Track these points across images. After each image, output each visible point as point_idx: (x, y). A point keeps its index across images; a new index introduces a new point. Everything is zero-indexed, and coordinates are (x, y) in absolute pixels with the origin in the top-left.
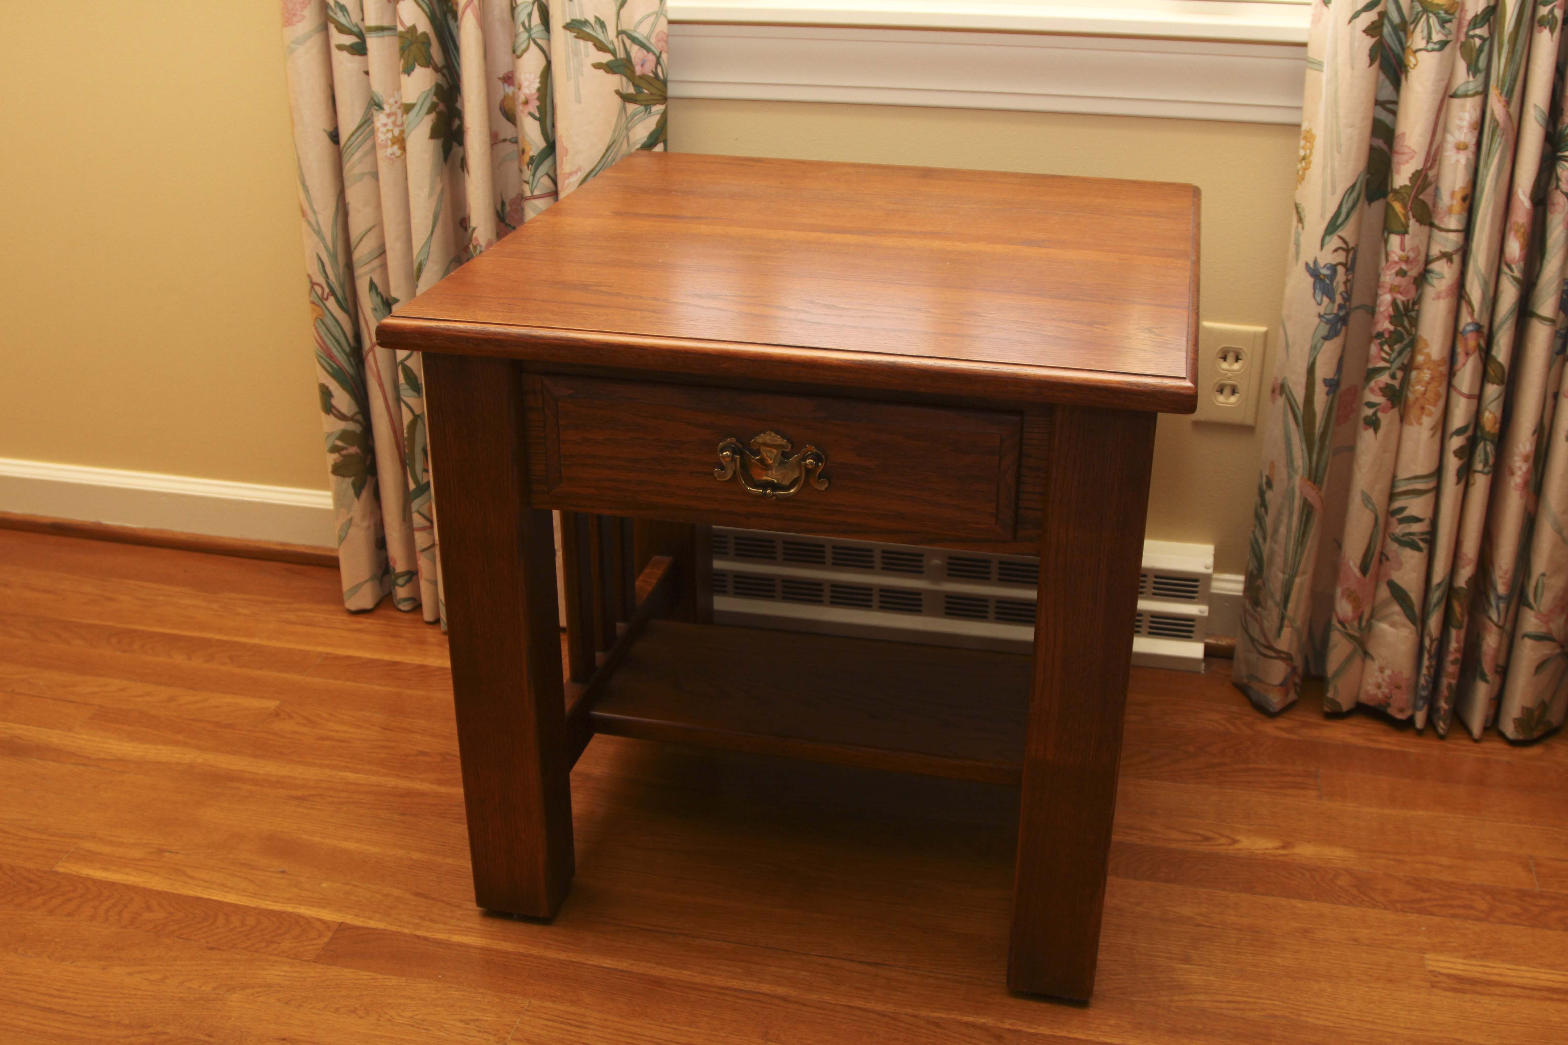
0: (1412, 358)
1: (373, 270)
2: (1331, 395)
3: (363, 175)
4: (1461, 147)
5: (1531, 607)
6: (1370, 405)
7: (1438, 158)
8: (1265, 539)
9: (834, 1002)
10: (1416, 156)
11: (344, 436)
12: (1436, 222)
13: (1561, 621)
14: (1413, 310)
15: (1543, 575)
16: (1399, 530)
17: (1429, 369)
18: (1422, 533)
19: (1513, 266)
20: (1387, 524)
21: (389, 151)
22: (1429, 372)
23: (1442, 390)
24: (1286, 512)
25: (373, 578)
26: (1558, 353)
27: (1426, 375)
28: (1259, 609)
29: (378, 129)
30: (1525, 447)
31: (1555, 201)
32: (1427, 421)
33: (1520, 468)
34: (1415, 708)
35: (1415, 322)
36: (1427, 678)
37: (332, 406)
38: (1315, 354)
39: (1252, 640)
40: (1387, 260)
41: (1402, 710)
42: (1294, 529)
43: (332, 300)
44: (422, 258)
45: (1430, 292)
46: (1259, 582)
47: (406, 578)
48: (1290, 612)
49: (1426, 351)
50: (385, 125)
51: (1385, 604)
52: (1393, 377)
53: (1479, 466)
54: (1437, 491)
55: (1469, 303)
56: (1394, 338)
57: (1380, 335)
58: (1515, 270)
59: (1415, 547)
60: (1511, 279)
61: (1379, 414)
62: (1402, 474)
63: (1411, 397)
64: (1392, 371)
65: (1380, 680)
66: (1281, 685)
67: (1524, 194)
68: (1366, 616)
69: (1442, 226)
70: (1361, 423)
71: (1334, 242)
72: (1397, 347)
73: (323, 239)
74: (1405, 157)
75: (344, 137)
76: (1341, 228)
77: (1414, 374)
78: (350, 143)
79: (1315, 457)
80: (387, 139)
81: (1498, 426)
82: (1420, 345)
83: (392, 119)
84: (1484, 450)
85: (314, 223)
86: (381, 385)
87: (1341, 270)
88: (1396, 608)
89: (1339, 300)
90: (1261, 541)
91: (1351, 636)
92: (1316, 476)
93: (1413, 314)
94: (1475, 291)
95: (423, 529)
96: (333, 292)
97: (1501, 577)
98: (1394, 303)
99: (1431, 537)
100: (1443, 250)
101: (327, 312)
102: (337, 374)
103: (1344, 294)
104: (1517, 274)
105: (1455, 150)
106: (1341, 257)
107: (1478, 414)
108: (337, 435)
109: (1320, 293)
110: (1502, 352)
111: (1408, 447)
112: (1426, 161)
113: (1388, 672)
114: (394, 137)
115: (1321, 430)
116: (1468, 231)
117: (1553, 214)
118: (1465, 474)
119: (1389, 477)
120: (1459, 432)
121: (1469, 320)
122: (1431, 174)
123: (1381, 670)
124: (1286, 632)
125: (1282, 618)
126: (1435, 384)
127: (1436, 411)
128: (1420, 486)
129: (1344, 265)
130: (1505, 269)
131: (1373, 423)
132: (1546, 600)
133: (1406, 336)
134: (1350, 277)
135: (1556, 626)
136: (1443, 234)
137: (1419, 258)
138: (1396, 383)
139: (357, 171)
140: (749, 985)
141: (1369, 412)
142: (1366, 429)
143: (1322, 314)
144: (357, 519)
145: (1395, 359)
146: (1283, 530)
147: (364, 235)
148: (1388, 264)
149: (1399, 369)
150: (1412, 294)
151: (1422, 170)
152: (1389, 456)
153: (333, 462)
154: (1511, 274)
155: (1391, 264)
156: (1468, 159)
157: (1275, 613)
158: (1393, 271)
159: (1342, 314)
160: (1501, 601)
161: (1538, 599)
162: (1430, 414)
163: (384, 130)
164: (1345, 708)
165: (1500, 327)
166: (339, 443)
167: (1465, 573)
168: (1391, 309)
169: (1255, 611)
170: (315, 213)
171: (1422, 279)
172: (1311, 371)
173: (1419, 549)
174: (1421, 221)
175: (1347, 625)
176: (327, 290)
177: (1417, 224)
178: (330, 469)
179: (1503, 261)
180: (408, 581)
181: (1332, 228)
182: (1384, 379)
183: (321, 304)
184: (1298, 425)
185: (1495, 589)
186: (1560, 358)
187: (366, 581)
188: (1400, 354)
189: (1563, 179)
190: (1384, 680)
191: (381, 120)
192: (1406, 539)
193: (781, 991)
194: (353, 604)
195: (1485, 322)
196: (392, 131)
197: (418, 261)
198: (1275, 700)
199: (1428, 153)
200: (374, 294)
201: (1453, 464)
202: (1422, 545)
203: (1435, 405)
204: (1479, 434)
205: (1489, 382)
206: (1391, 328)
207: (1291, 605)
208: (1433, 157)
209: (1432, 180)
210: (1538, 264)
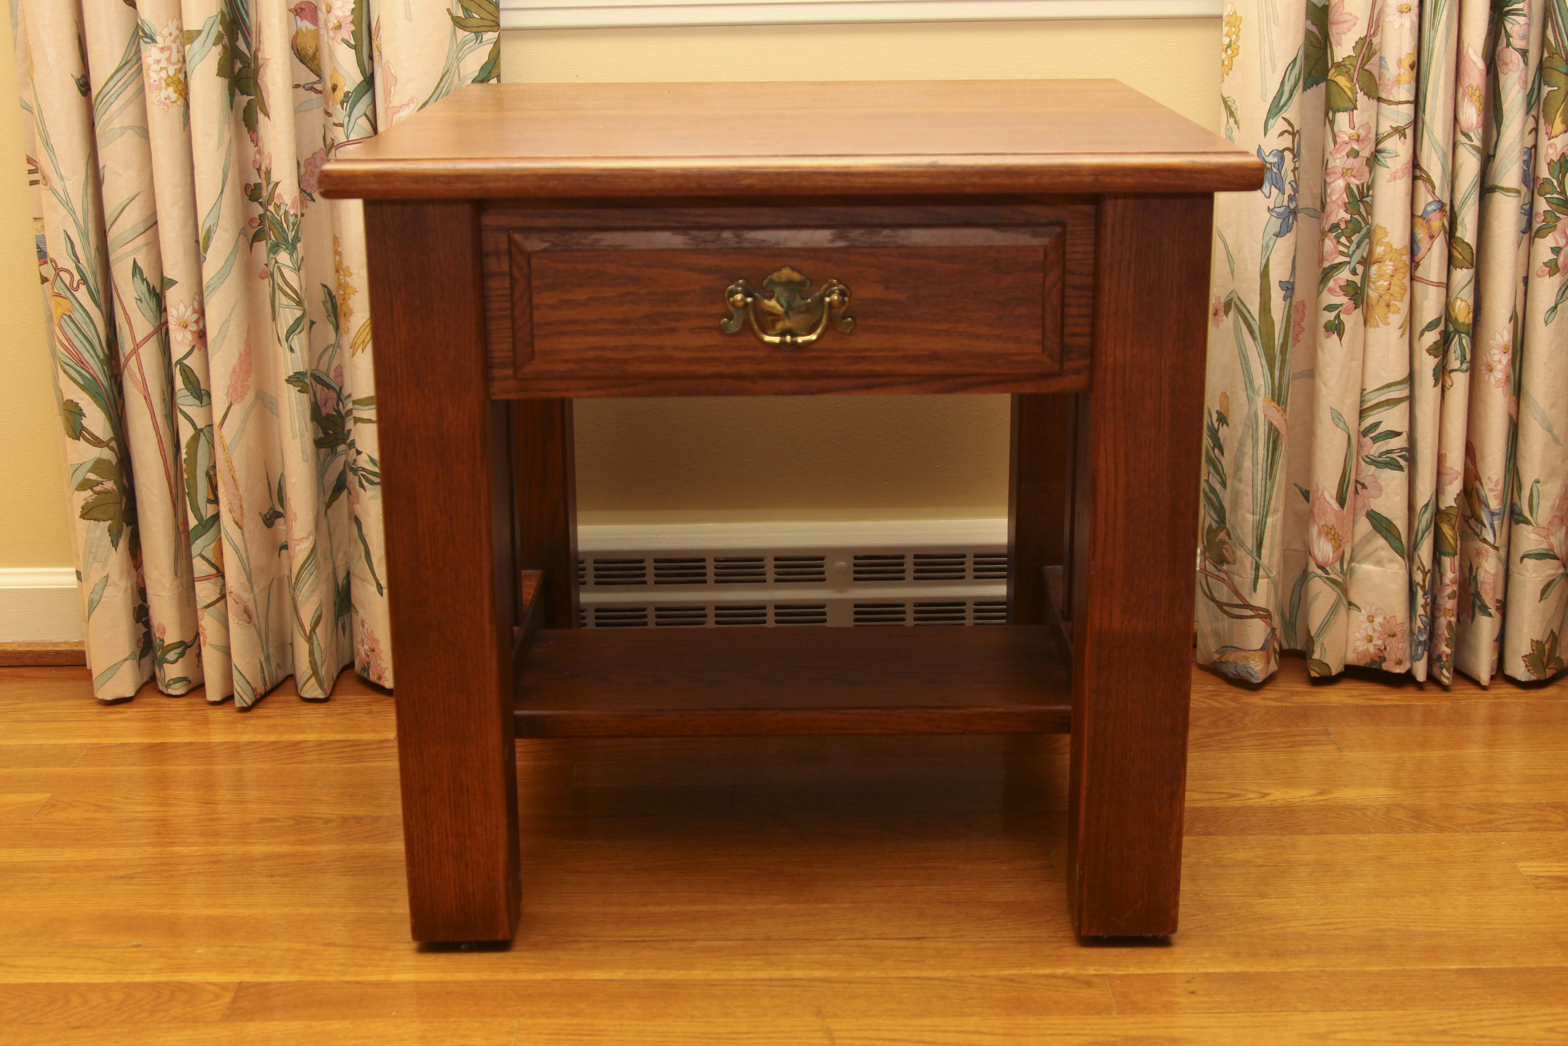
0: (1371, 252)
1: (137, 250)
2: (1288, 300)
3: (124, 129)
4: (1403, 10)
5: (1527, 522)
6: (1330, 308)
7: (1380, 24)
8: (1224, 484)
9: (884, 976)
10: (1359, 22)
11: (98, 466)
12: (1383, 95)
13: (1561, 534)
14: (1368, 196)
15: (1537, 482)
16: (1375, 450)
17: (1390, 260)
18: (1402, 449)
19: (1471, 134)
20: (1360, 445)
21: (164, 94)
22: (1391, 263)
23: (1407, 281)
24: (1249, 442)
25: (132, 656)
26: (1523, 232)
27: (1388, 267)
28: (1225, 567)
29: (149, 67)
30: (1502, 337)
31: (1508, 60)
32: (1397, 319)
33: (1500, 361)
34: (1414, 658)
35: (1370, 209)
36: (1424, 619)
37: (83, 428)
38: (1268, 254)
39: (1220, 605)
40: (1335, 142)
41: (1399, 662)
42: (1260, 461)
43: (83, 288)
44: (211, 223)
45: (1383, 174)
46: (1222, 535)
47: (178, 651)
48: (1264, 560)
49: (1385, 240)
50: (159, 61)
51: (1367, 540)
52: (1354, 272)
53: (1455, 364)
54: (1411, 398)
55: (1429, 180)
56: (1353, 227)
57: (1336, 226)
58: (1474, 138)
59: (1394, 465)
60: (1470, 149)
61: (1343, 317)
62: (1372, 384)
63: (1373, 295)
64: (1352, 265)
65: (1370, 633)
66: (1262, 649)
67: (1475, 52)
68: (1347, 556)
69: (1391, 99)
70: (1322, 330)
71: (1279, 125)
72: (1355, 238)
73: (72, 212)
74: (1346, 26)
75: (97, 83)
76: (1285, 108)
77: (1374, 269)
78: (107, 89)
79: (1277, 373)
80: (161, 78)
81: (1471, 315)
82: (1378, 235)
83: (167, 54)
84: (1459, 345)
85: (61, 193)
86: (147, 398)
87: (1288, 155)
88: (1381, 542)
89: (1288, 190)
90: (1218, 487)
91: (1334, 582)
92: (1280, 395)
93: (1368, 199)
94: (1433, 164)
95: (207, 578)
96: (84, 280)
97: (1491, 490)
98: (1348, 187)
99: (1411, 453)
100: (1395, 125)
101: (77, 306)
102: (89, 387)
103: (1293, 183)
104: (1477, 142)
105: (1398, 14)
106: (1287, 141)
107: (1448, 306)
108: (89, 465)
109: (1269, 183)
110: (1467, 232)
111: (1374, 352)
112: (1369, 27)
113: (1378, 620)
114: (169, 76)
115: (1281, 341)
116: (1418, 102)
117: (1505, 74)
118: (1442, 373)
119: (1358, 391)
120: (1430, 327)
121: (1430, 199)
122: (1375, 41)
123: (1371, 619)
124: (1263, 583)
125: (1257, 568)
126: (1399, 276)
127: (1403, 306)
128: (1395, 394)
129: (1291, 150)
130: (1462, 139)
131: (1336, 328)
132: (1544, 511)
133: (1363, 225)
134: (1297, 165)
135: (1556, 540)
136: (1393, 107)
137: (1370, 136)
138: (1357, 279)
139: (116, 124)
140: (779, 973)
141: (1331, 316)
142: (1328, 337)
143: (1271, 208)
144: (115, 577)
145: (1354, 252)
146: (1247, 464)
147: (126, 205)
148: (1337, 146)
149: (1359, 263)
150: (1366, 178)
151: (1366, 37)
152: (1356, 364)
153: (83, 503)
154: (1470, 143)
155: (1341, 146)
156: (1412, 22)
157: (1248, 563)
158: (1344, 153)
159: (1292, 206)
160: (1495, 518)
161: (1535, 510)
162: (1398, 311)
163: (156, 67)
164: (1334, 672)
165: (1463, 204)
166: (92, 476)
167: (1453, 490)
168: (1345, 196)
169: (1220, 571)
170: (62, 178)
171: (1374, 159)
172: (1265, 274)
173: (1400, 468)
174: (1368, 95)
175: (1328, 569)
176: (77, 277)
177: (1366, 97)
178: (78, 512)
179: (1458, 131)
180: (182, 655)
181: (1276, 109)
182: (1344, 275)
183: (70, 296)
184: (1254, 338)
185: (1487, 506)
186: (1526, 236)
187: (126, 660)
188: (1358, 246)
189: (1514, 35)
190: (1374, 630)
191: (152, 55)
192: (1383, 459)
193: (817, 974)
194: (107, 692)
195: (1446, 200)
196: (166, 69)
197: (206, 227)
198: (1258, 668)
199: (1371, 17)
200: (138, 279)
201: (1427, 364)
202: (1403, 463)
203: (1402, 301)
204: (1451, 329)
205: (1456, 268)
206: (1348, 217)
207: (1265, 551)
208: (1375, 24)
209: (1377, 48)
210: (1495, 133)
